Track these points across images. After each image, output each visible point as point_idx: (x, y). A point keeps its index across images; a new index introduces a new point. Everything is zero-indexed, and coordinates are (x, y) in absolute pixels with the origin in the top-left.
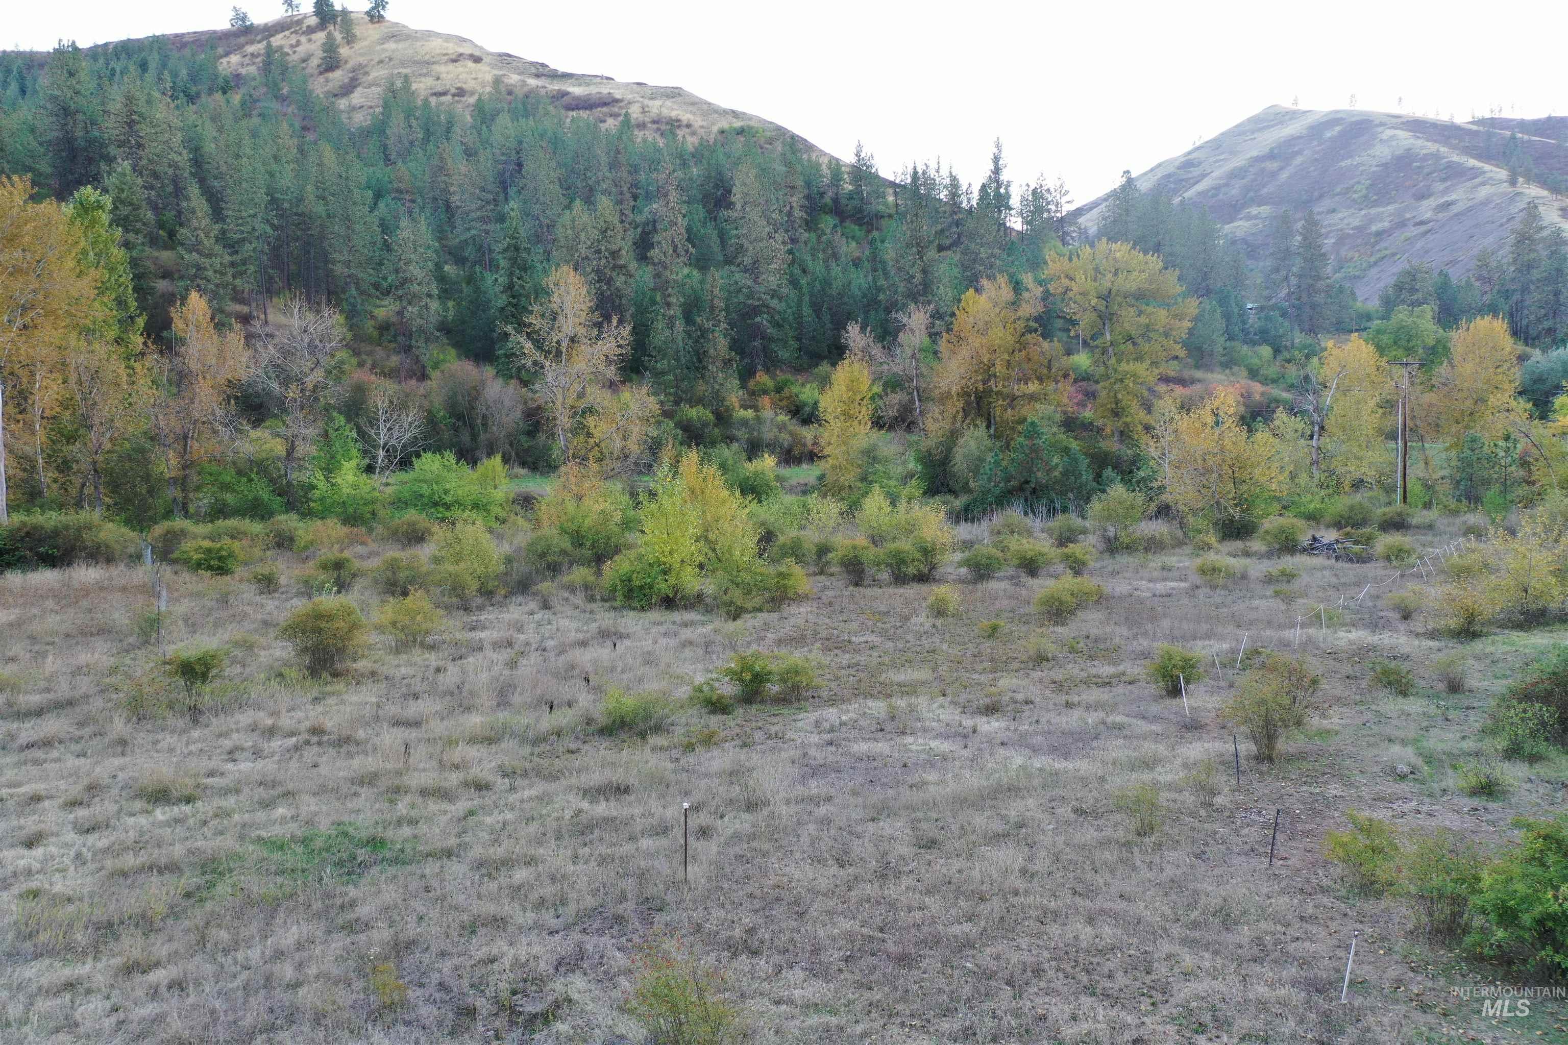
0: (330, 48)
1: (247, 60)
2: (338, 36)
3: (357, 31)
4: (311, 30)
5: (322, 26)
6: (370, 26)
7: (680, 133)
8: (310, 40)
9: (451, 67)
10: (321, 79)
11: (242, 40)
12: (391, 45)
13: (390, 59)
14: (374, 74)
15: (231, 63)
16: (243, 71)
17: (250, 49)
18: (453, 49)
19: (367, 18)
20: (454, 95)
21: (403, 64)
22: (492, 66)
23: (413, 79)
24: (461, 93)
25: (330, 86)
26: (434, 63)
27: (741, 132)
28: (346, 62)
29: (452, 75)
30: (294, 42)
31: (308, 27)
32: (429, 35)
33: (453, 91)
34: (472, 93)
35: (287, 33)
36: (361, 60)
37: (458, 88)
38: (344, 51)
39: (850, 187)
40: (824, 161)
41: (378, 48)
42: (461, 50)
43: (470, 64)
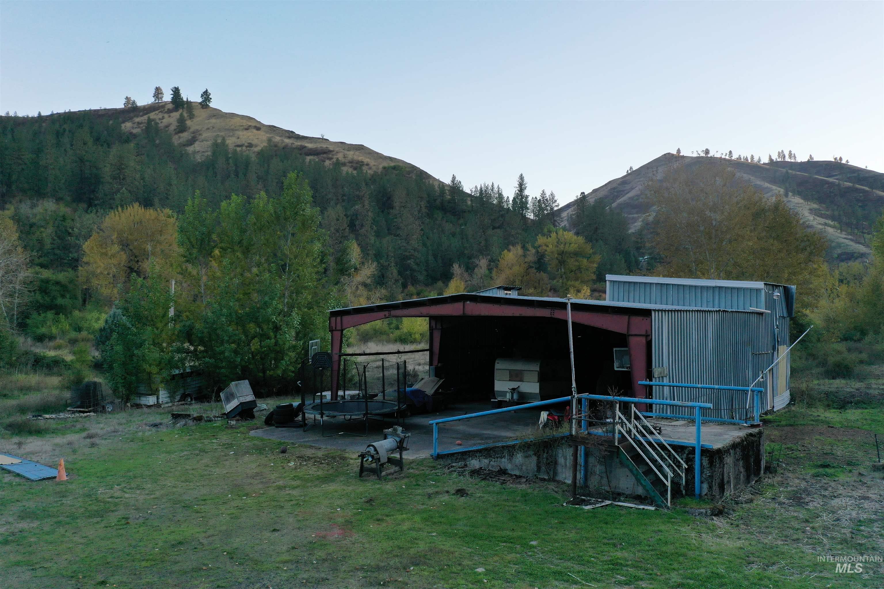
0: (181, 121)
1: (135, 126)
2: (185, 115)
3: (196, 112)
4: (170, 111)
5: (176, 109)
6: (202, 110)
7: (365, 168)
8: (170, 116)
9: (245, 132)
10: (177, 137)
11: (132, 115)
12: (213, 121)
13: (213, 128)
14: (205, 135)
15: (127, 126)
16: (135, 131)
17: (137, 120)
18: (245, 123)
19: (200, 106)
20: (247, 147)
21: (220, 130)
22: (267, 132)
23: (226, 138)
24: (250, 145)
25: (181, 140)
26: (236, 130)
27: (394, 168)
28: (190, 128)
29: (246, 137)
30: (161, 117)
31: (168, 109)
32: (233, 115)
33: (246, 144)
34: (256, 146)
35: (157, 112)
36: (197, 127)
37: (249, 143)
38: (189, 123)
39: (449, 197)
40: (436, 184)
41: (207, 121)
42: (250, 124)
43: (255, 131)
